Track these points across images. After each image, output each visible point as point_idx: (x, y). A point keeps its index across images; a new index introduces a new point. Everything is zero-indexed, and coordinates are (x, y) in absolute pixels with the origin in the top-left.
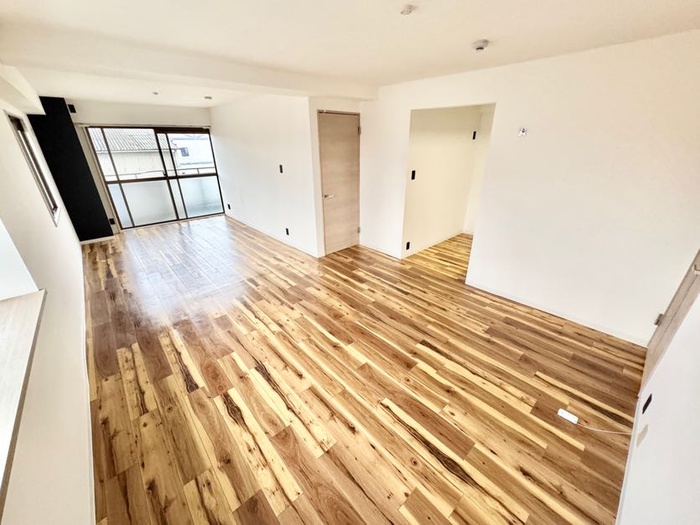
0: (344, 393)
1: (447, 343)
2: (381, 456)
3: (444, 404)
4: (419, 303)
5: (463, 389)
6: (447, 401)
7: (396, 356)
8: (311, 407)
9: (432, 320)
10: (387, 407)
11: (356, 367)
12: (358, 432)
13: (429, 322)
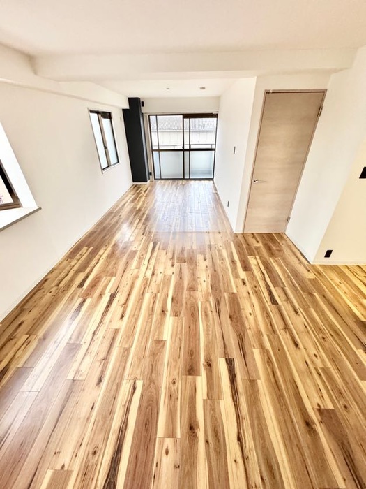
0: (127, 350)
1: (252, 383)
2: (88, 419)
3: (171, 434)
4: (276, 320)
5: (207, 442)
6: (179, 436)
7: (192, 354)
8: (102, 343)
9: (268, 346)
10: (134, 389)
11: (155, 338)
12: (99, 387)
13: (262, 346)
